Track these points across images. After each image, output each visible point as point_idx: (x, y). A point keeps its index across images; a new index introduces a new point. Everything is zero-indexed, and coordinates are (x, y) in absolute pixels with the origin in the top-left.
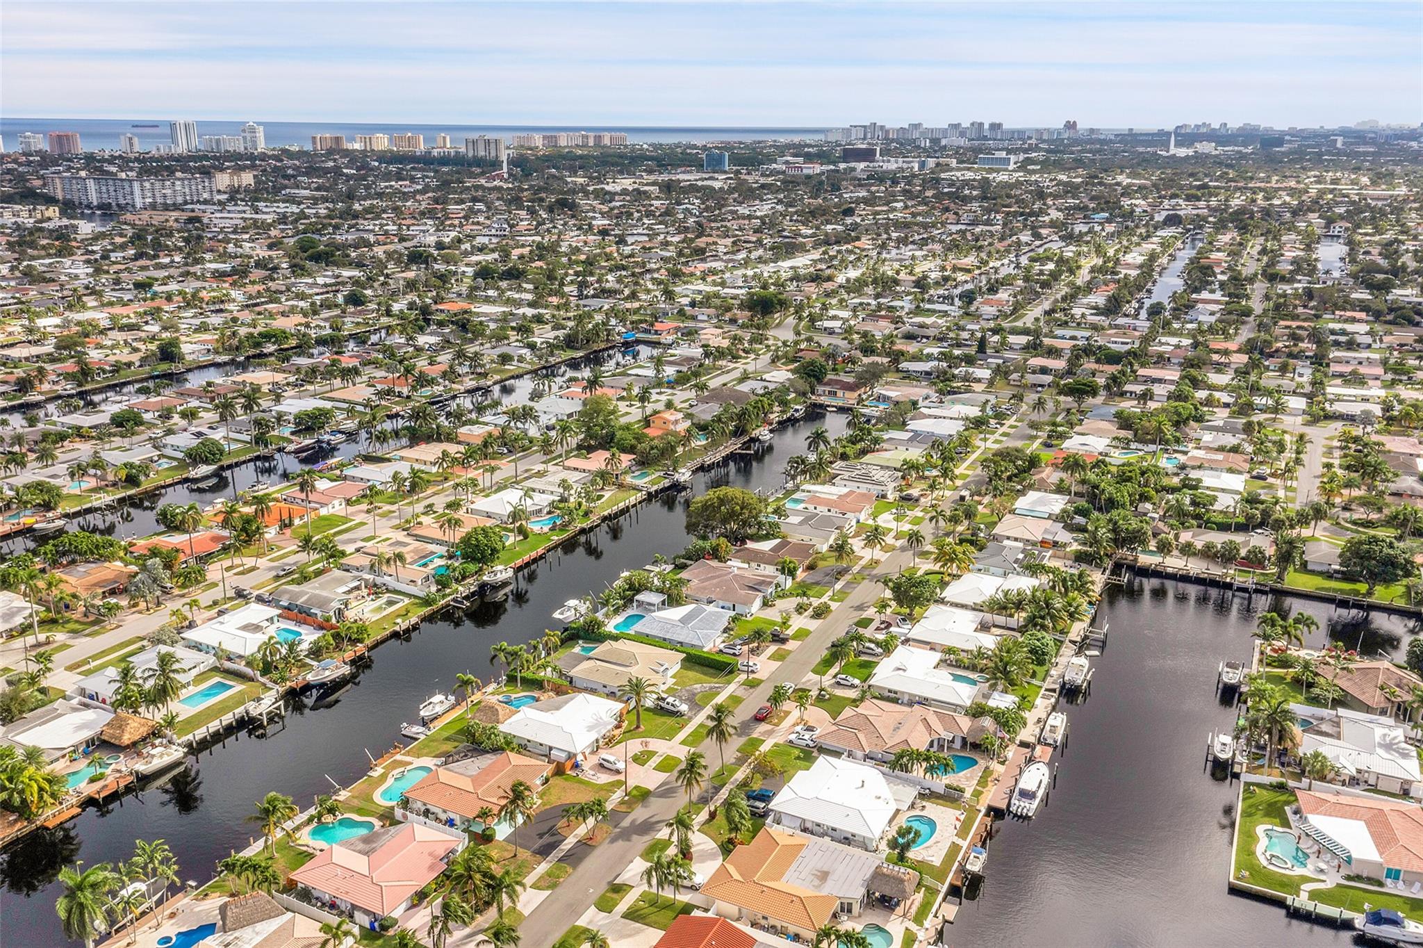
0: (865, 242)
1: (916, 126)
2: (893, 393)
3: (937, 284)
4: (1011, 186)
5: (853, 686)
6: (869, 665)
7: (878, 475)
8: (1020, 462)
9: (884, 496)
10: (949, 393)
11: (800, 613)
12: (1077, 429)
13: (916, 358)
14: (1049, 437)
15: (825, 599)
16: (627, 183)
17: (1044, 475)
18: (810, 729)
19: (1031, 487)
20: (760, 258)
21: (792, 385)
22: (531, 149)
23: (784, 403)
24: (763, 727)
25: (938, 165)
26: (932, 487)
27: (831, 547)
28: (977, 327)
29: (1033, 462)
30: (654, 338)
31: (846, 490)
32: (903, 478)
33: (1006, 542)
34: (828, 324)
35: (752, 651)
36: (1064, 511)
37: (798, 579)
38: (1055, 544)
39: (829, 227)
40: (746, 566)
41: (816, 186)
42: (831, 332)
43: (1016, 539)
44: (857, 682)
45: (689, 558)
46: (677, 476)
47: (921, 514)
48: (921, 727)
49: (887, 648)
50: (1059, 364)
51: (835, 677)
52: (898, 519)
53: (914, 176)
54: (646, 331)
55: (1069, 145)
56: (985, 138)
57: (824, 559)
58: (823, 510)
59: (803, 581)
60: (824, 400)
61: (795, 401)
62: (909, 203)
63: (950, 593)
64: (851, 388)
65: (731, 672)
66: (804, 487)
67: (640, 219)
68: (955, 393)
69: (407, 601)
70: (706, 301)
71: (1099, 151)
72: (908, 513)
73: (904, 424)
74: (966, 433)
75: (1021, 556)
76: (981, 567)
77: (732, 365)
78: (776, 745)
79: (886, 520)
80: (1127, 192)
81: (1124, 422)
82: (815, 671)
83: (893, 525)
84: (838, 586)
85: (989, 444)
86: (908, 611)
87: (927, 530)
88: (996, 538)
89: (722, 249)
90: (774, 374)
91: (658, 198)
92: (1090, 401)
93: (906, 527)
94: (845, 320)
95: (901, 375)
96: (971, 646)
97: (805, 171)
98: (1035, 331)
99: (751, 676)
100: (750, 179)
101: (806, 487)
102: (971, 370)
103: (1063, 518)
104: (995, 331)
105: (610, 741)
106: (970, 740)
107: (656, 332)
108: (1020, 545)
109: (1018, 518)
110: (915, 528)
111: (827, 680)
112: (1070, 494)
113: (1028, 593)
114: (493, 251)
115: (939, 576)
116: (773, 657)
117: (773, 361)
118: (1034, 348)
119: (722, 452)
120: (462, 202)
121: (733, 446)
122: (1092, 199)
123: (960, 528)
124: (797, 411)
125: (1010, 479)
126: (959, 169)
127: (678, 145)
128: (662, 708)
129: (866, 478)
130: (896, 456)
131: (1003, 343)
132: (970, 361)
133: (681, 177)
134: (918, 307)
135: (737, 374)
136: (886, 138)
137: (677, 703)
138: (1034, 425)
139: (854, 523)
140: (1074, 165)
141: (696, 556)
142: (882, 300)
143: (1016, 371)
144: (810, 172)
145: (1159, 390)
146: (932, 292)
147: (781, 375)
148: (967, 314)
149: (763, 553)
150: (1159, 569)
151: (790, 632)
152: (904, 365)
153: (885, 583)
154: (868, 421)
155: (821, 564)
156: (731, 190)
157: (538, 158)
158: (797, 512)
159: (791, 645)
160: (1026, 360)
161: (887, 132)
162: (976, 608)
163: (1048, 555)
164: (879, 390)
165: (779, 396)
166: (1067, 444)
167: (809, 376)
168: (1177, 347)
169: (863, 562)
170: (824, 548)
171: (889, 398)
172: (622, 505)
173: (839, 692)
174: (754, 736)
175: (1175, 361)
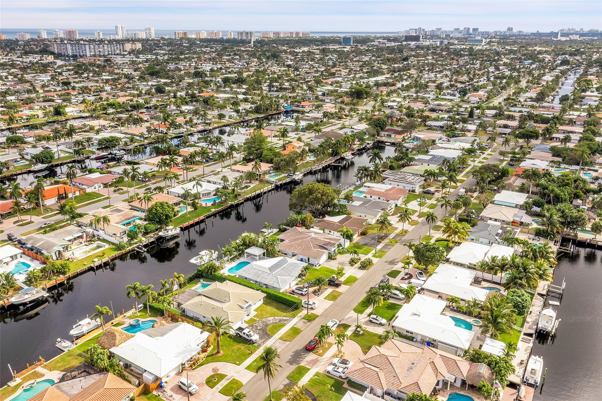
0: (413, 71)
1: (439, 29)
2: (422, 136)
3: (447, 88)
4: (484, 51)
5: (381, 324)
6: (395, 308)
7: (410, 178)
8: (495, 173)
9: (414, 191)
10: (453, 137)
11: (352, 265)
12: (528, 156)
13: (435, 120)
14: (511, 160)
15: (370, 256)
16: (306, 49)
17: (511, 181)
18: (344, 362)
19: (503, 188)
20: (361, 77)
21: (367, 131)
22: (267, 38)
23: (362, 140)
24: (311, 356)
25: (449, 43)
26: (443, 186)
27: (378, 221)
28: (468, 106)
29: (504, 173)
30: (301, 109)
31: (390, 187)
32: (425, 180)
33: (489, 222)
34: (390, 104)
35: (315, 292)
36: (526, 203)
37: (354, 242)
38: (522, 224)
39: (396, 65)
40: (322, 232)
41: (391, 50)
42: (392, 108)
43: (496, 220)
44: (384, 321)
45: (288, 225)
46: (294, 177)
47: (435, 202)
48: (429, 370)
49: (408, 295)
50: (515, 123)
51: (369, 315)
52: (421, 205)
53: (438, 47)
54: (298, 106)
55: (509, 37)
56: (471, 34)
57: (372, 228)
58: (375, 198)
59: (357, 243)
60: (384, 139)
61: (368, 139)
62: (435, 57)
63: (453, 255)
64: (399, 133)
65: (296, 308)
66: (366, 184)
67: (307, 62)
68: (456, 137)
69: (107, 246)
70: (330, 93)
71: (524, 39)
72: (428, 201)
73: (427, 152)
74: (464, 156)
75: (500, 231)
76: (473, 237)
77: (338, 122)
78: (317, 374)
79: (413, 205)
80: (540, 53)
81: (556, 152)
82: (355, 310)
83: (417, 208)
84: (379, 247)
85: (476, 163)
86: (424, 267)
87: (439, 212)
88: (482, 219)
89: (343, 74)
90: (359, 125)
91: (318, 54)
92: (533, 142)
93: (426, 210)
94: (399, 102)
95: (427, 128)
96: (469, 297)
97: (387, 45)
98: (500, 107)
99: (311, 312)
100: (362, 48)
101: (367, 184)
102: (465, 125)
103: (526, 207)
104: (478, 108)
105: (194, 364)
106: (469, 382)
107: (303, 107)
108: (499, 224)
109: (497, 207)
110: (431, 211)
111: (363, 318)
112: (528, 192)
113: (509, 259)
114: (235, 73)
115: (446, 243)
116: (328, 298)
117: (360, 120)
118: (499, 115)
119: (324, 164)
120: (230, 55)
121: (330, 161)
122: (523, 55)
123: (460, 211)
124: (368, 144)
125: (490, 183)
126: (458, 45)
127: (331, 37)
128: (240, 336)
129: (403, 180)
130: (421, 168)
131: (483, 114)
132: (465, 121)
133: (330, 47)
134: (437, 97)
135: (340, 126)
136: (426, 35)
137: (252, 333)
138: (502, 153)
139: (393, 206)
140: (513, 43)
141: (292, 224)
142: (419, 94)
143: (490, 126)
144: (389, 45)
145: (573, 136)
146: (444, 91)
147: (363, 126)
148: (463, 101)
149: (333, 224)
150: (592, 242)
151: (342, 279)
152: (429, 123)
153: (410, 247)
154: (407, 150)
155: (370, 232)
156: (352, 52)
157: (269, 40)
158: (359, 199)
159: (343, 289)
160: (495, 122)
161: (426, 32)
162: (471, 267)
163: (518, 231)
164: (414, 134)
165: (360, 136)
166: (523, 164)
167: (377, 126)
168: (579, 116)
169: (397, 232)
170: (373, 221)
171: (420, 138)
172: (258, 192)
173: (371, 329)
174: (303, 364)
175: (579, 123)
